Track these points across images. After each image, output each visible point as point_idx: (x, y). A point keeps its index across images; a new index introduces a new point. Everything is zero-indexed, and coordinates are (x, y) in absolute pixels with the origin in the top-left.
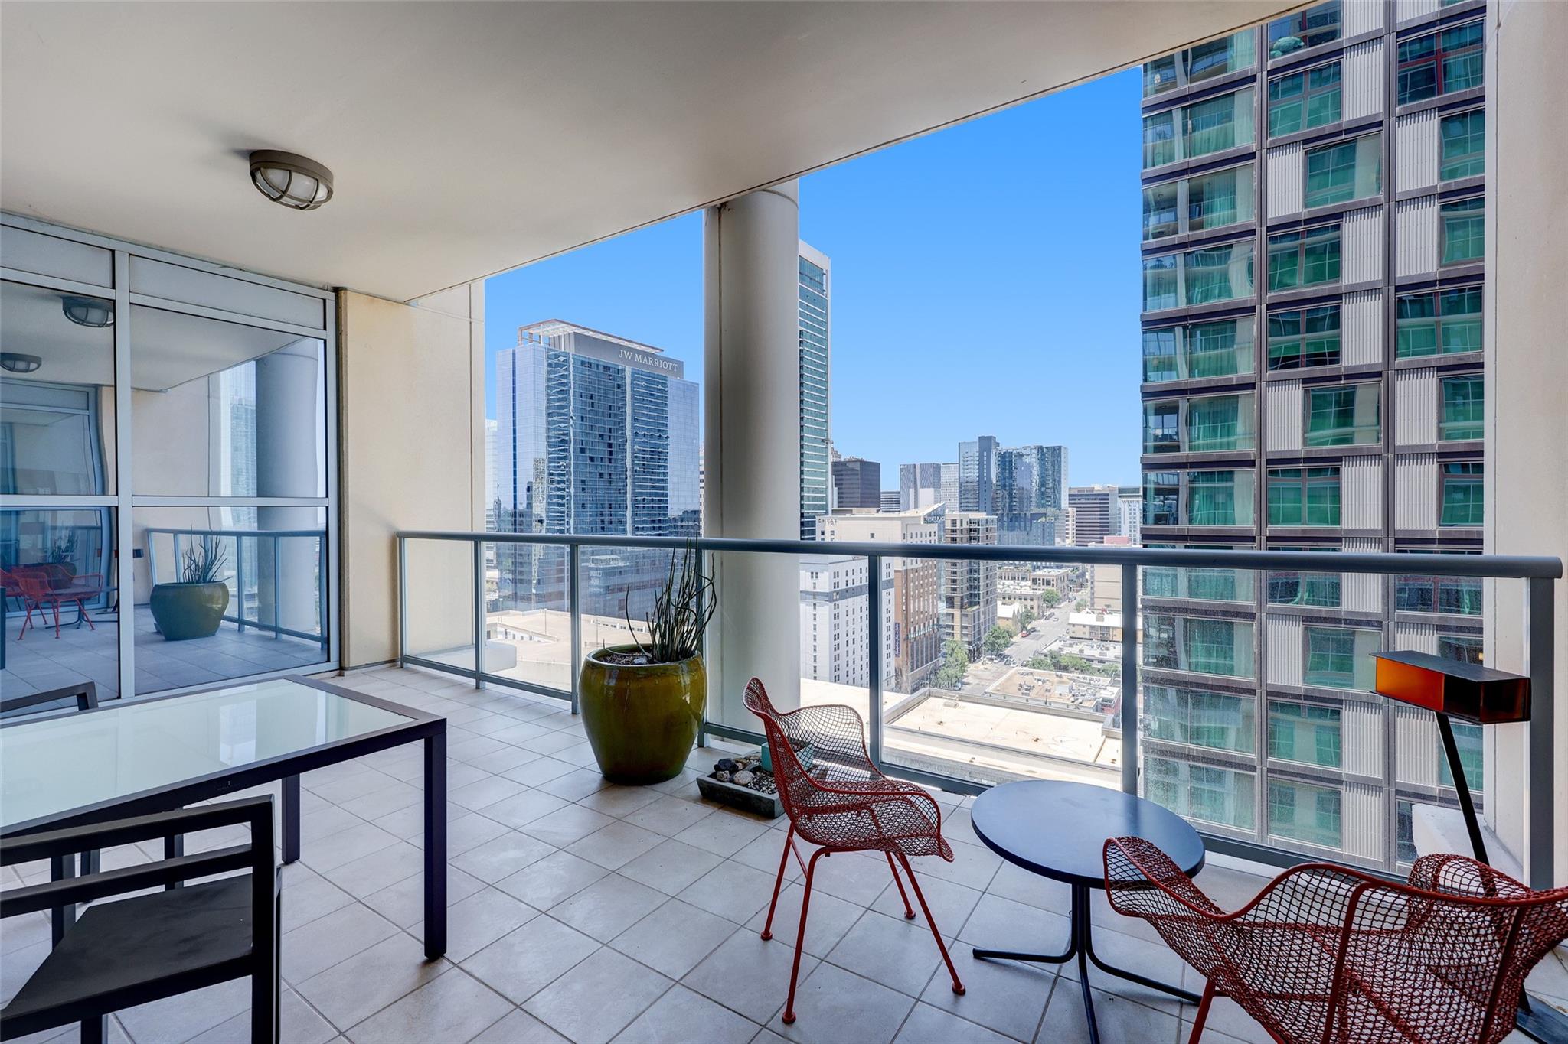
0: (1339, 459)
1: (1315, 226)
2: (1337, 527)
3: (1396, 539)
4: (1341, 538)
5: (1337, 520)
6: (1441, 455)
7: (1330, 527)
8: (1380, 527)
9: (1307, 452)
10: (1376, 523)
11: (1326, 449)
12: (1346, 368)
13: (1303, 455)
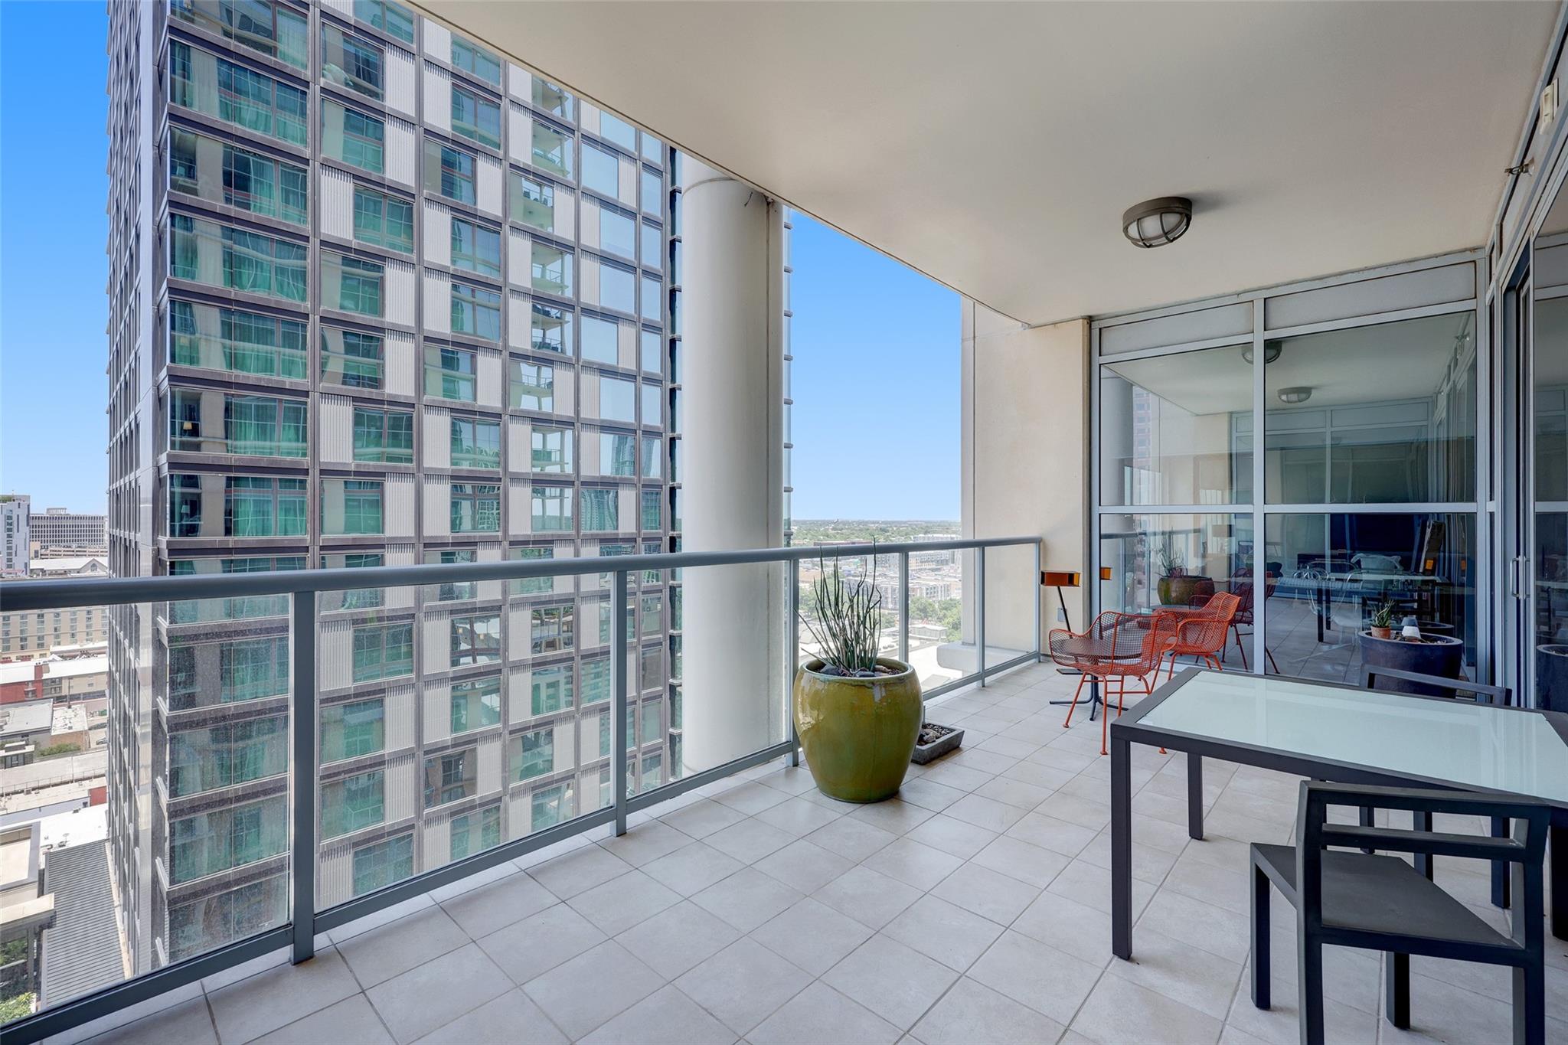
0: (383, 474)
1: (363, 258)
2: (381, 535)
3: (425, 544)
4: (384, 545)
5: (380, 527)
6: (453, 477)
7: (376, 535)
8: (413, 535)
9: (358, 465)
10: (409, 531)
11: (372, 465)
12: (389, 395)
13: (353, 468)
